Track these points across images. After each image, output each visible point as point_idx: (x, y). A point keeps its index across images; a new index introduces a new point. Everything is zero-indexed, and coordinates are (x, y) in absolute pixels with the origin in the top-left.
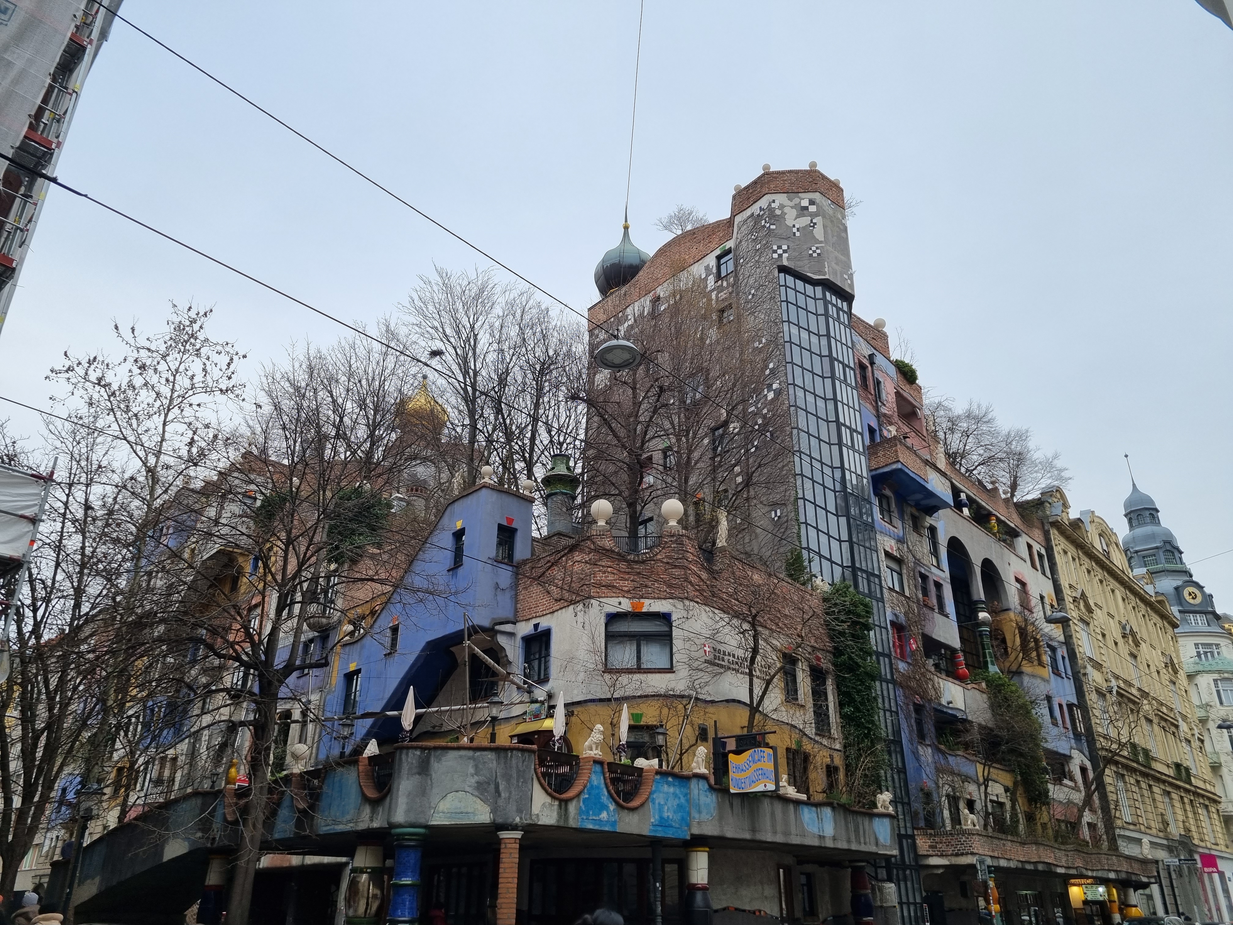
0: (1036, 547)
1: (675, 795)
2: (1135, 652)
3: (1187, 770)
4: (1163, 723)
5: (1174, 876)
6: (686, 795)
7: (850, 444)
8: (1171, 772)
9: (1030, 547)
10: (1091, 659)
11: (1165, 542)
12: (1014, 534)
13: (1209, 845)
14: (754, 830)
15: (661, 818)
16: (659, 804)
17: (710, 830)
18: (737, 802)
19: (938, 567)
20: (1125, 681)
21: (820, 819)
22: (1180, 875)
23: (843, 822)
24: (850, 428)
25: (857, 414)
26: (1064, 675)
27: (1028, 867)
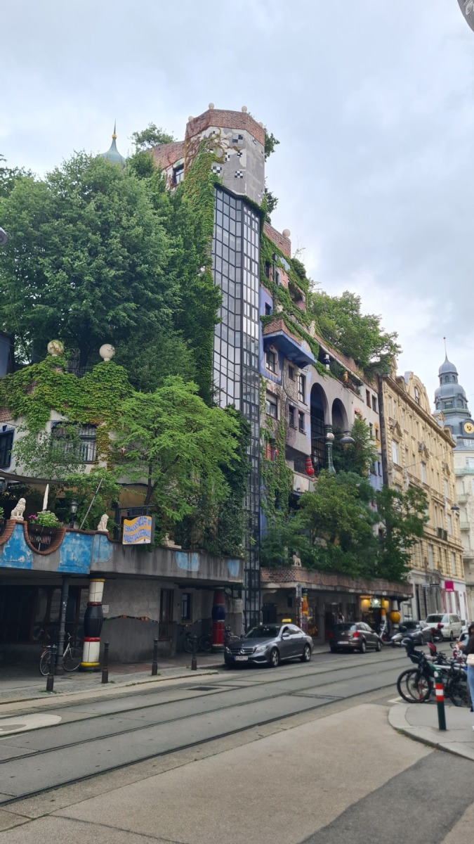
0: (372, 393)
1: (81, 546)
2: (425, 462)
3: (446, 533)
4: (436, 504)
5: (427, 593)
6: (89, 546)
7: (248, 315)
8: (435, 534)
9: (368, 392)
10: (395, 465)
11: (459, 394)
12: (359, 384)
13: (451, 576)
14: (139, 567)
15: (68, 560)
16: (67, 551)
17: (106, 567)
18: (128, 551)
19: (304, 403)
20: (415, 479)
21: (190, 561)
22: (431, 592)
23: (206, 562)
24: (250, 304)
25: (257, 295)
26: (377, 473)
27: (330, 589)
